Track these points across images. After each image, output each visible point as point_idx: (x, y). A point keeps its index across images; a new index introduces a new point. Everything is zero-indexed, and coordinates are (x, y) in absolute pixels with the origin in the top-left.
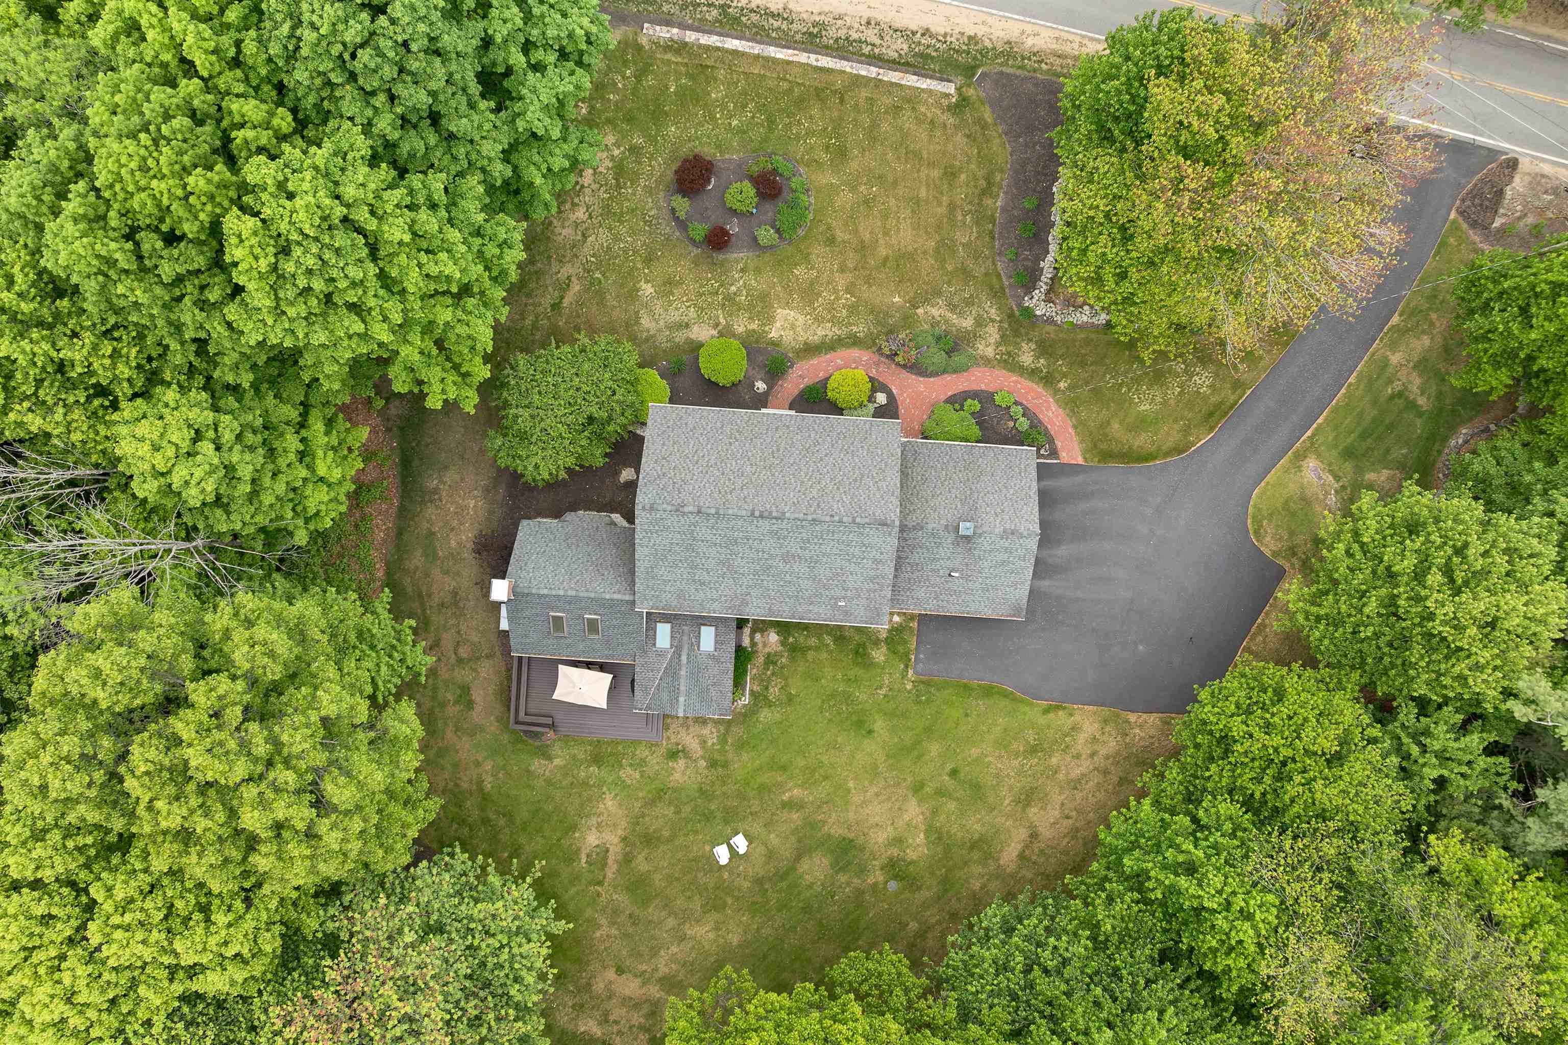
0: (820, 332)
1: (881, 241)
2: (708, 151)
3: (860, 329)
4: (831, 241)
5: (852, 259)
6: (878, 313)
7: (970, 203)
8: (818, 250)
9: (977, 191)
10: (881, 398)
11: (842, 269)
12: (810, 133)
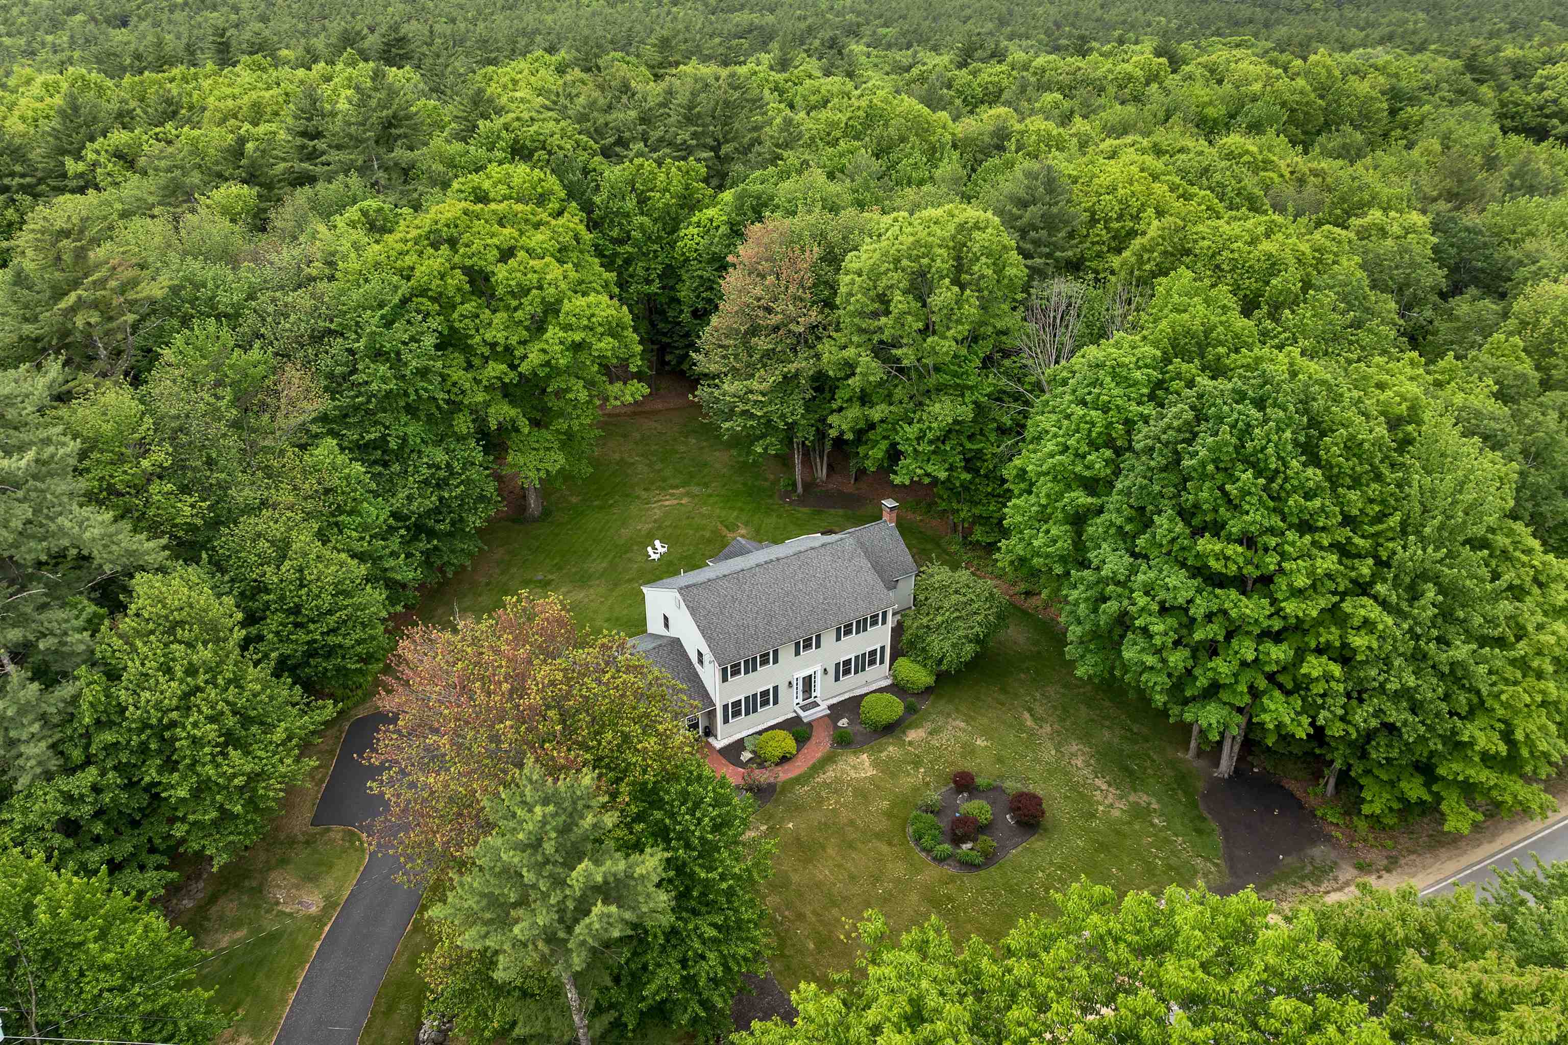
0: (830, 774)
1: (839, 858)
2: (1037, 843)
3: (802, 790)
4: (878, 836)
5: (852, 834)
6: (797, 808)
7: (787, 931)
8: (882, 824)
9: (789, 942)
10: (746, 756)
11: (852, 823)
12: (974, 902)
